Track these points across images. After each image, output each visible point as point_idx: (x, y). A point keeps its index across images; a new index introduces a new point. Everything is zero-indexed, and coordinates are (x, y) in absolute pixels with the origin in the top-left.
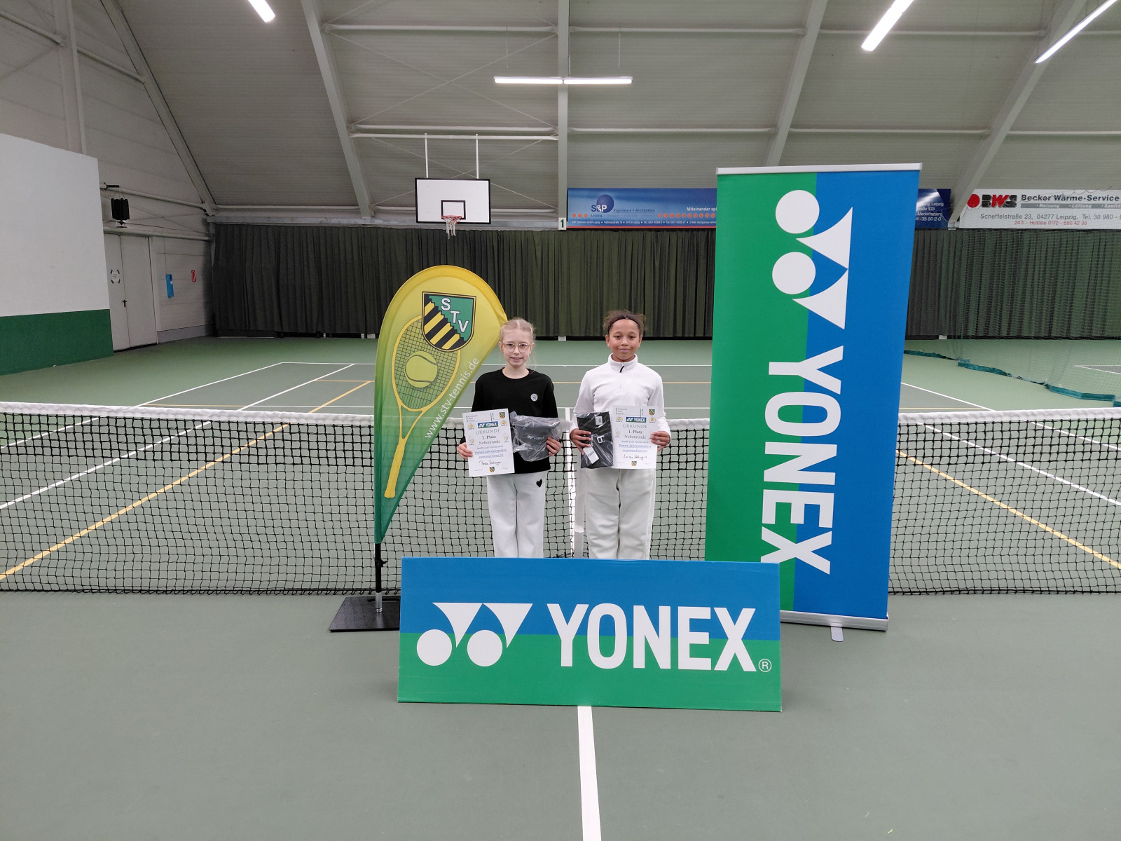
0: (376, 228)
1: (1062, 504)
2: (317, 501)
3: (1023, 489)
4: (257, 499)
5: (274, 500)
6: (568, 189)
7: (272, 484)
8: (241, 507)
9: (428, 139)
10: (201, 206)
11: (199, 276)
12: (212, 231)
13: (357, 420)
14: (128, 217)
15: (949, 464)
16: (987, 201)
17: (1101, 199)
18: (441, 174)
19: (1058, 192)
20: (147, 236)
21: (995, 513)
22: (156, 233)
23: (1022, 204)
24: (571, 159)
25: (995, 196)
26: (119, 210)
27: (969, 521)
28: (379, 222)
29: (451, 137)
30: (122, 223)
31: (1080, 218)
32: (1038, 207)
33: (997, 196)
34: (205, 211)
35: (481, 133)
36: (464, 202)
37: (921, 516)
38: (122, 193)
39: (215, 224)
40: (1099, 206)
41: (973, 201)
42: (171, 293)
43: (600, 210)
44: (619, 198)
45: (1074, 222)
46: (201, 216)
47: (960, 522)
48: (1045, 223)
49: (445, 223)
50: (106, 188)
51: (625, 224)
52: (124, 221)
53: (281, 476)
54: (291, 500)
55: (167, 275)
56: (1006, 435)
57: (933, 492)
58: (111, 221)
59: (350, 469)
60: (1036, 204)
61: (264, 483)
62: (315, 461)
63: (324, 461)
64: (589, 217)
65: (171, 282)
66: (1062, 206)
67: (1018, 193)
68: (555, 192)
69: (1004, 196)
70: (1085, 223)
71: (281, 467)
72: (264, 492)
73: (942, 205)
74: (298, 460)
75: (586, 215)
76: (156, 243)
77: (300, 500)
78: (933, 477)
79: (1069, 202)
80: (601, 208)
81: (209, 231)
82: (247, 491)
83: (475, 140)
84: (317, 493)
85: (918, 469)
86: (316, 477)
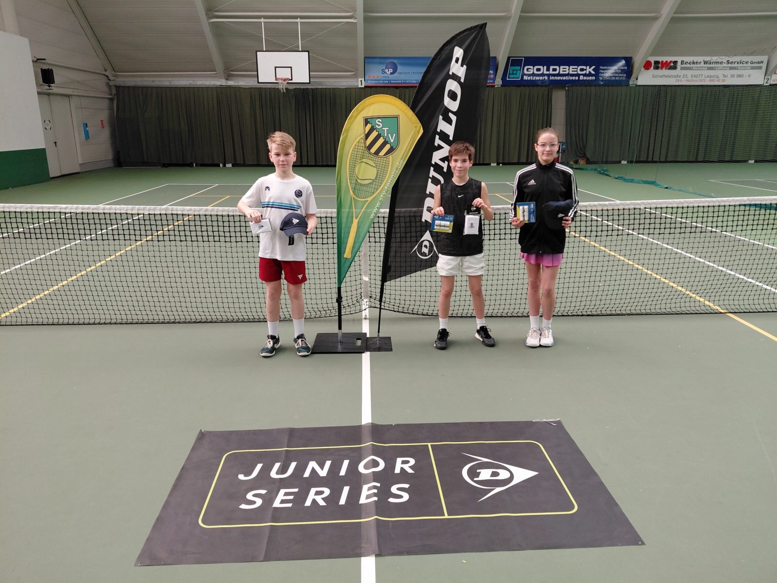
0: (230, 87)
1: (667, 261)
2: (198, 265)
3: (643, 251)
4: (159, 264)
5: (170, 264)
6: (365, 58)
7: (168, 254)
8: (149, 269)
9: (264, 22)
10: (104, 73)
11: (106, 124)
12: (114, 92)
13: (220, 211)
14: (53, 82)
15: (596, 236)
16: (658, 65)
17: (736, 63)
18: (274, 47)
19: (707, 59)
20: (68, 96)
21: (625, 267)
22: (74, 93)
23: (681, 67)
24: (367, 36)
25: (662, 61)
26: (47, 77)
27: (609, 273)
28: (231, 83)
29: (281, 20)
30: (50, 86)
31: (721, 77)
32: (692, 69)
33: (664, 62)
34: (108, 77)
35: (302, 17)
36: (291, 67)
37: (579, 270)
38: (48, 64)
39: (116, 86)
40: (734, 68)
41: (647, 66)
42: (87, 136)
43: (388, 73)
44: (401, 64)
45: (716, 79)
46: (105, 80)
47: (603, 274)
48: (696, 81)
49: (278, 83)
50: (37, 61)
51: (406, 83)
52: (51, 85)
53: (173, 249)
54: (181, 264)
55: (84, 124)
56: (632, 217)
57: (586, 255)
58: (41, 85)
59: (217, 244)
60: (690, 67)
61: (163, 254)
62: (194, 238)
63: (200, 239)
64: (380, 78)
65: (87, 129)
66: (709, 69)
67: (679, 59)
68: (356, 60)
69: (669, 62)
70: (724, 81)
71: (173, 243)
72: (163, 259)
73: (626, 68)
74: (183, 238)
75: (378, 77)
76: (74, 101)
77: (186, 264)
78: (586, 245)
79: (713, 65)
80: (388, 71)
81: (111, 92)
82: (152, 259)
83: (298, 22)
84: (197, 259)
85: (577, 239)
86: (196, 249)
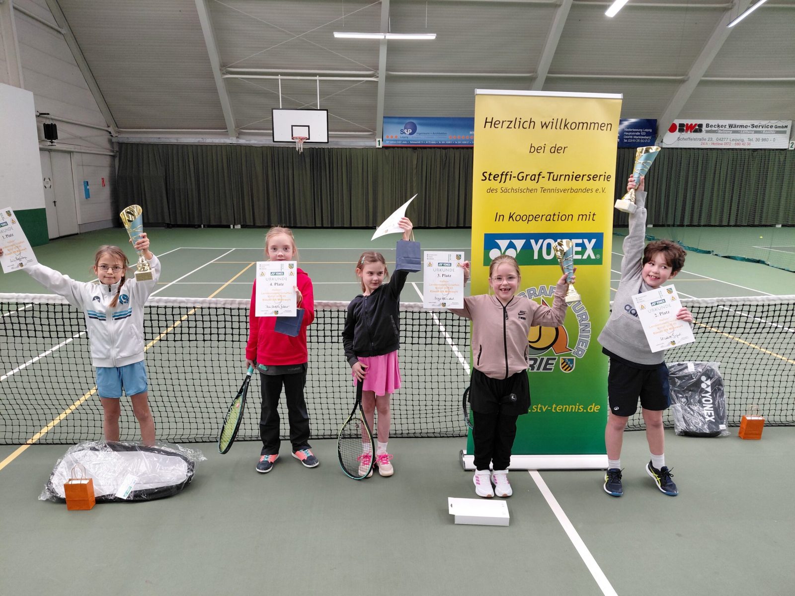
0: (240, 146)
6: (384, 117)
9: (281, 79)
10: (107, 128)
11: (107, 183)
12: (116, 149)
14: (56, 138)
16: (682, 128)
17: (761, 127)
18: (291, 105)
19: (732, 122)
20: (70, 152)
22: (77, 150)
23: (706, 131)
24: (388, 95)
25: (687, 124)
26: (50, 132)
28: (242, 141)
29: (299, 78)
31: (746, 141)
32: (717, 133)
33: (689, 124)
34: (110, 133)
35: (321, 75)
36: (309, 126)
38: (52, 119)
39: (118, 143)
41: (673, 129)
42: (88, 196)
43: (407, 133)
44: (421, 124)
45: (742, 143)
46: (108, 136)
48: (722, 144)
49: (295, 142)
50: (40, 115)
51: (425, 144)
52: (54, 141)
55: (84, 182)
58: (43, 141)
60: (716, 130)
64: (399, 138)
65: (88, 187)
66: (734, 132)
67: (704, 122)
68: (374, 120)
69: (694, 124)
70: (749, 144)
73: (651, 130)
75: (396, 137)
76: (76, 157)
79: (739, 129)
80: (407, 131)
81: (113, 148)
83: (316, 80)
